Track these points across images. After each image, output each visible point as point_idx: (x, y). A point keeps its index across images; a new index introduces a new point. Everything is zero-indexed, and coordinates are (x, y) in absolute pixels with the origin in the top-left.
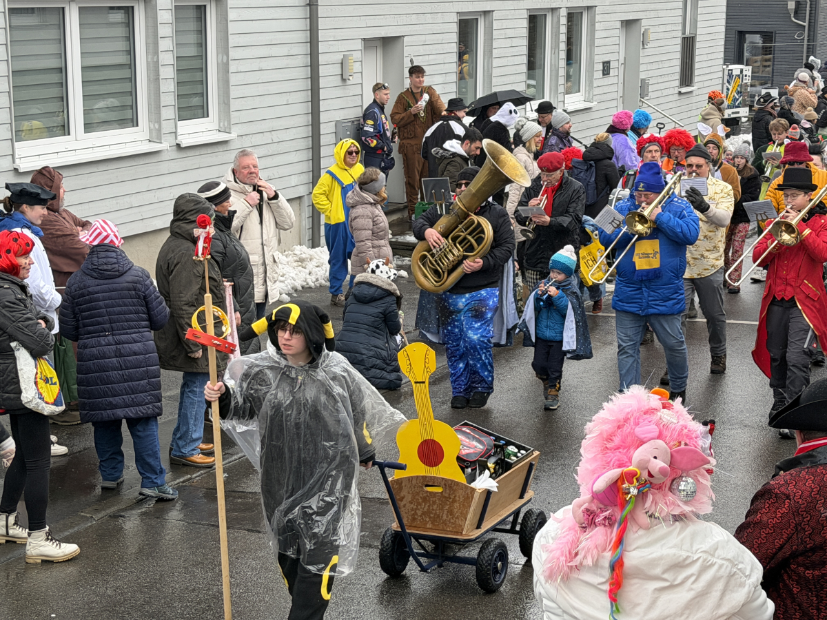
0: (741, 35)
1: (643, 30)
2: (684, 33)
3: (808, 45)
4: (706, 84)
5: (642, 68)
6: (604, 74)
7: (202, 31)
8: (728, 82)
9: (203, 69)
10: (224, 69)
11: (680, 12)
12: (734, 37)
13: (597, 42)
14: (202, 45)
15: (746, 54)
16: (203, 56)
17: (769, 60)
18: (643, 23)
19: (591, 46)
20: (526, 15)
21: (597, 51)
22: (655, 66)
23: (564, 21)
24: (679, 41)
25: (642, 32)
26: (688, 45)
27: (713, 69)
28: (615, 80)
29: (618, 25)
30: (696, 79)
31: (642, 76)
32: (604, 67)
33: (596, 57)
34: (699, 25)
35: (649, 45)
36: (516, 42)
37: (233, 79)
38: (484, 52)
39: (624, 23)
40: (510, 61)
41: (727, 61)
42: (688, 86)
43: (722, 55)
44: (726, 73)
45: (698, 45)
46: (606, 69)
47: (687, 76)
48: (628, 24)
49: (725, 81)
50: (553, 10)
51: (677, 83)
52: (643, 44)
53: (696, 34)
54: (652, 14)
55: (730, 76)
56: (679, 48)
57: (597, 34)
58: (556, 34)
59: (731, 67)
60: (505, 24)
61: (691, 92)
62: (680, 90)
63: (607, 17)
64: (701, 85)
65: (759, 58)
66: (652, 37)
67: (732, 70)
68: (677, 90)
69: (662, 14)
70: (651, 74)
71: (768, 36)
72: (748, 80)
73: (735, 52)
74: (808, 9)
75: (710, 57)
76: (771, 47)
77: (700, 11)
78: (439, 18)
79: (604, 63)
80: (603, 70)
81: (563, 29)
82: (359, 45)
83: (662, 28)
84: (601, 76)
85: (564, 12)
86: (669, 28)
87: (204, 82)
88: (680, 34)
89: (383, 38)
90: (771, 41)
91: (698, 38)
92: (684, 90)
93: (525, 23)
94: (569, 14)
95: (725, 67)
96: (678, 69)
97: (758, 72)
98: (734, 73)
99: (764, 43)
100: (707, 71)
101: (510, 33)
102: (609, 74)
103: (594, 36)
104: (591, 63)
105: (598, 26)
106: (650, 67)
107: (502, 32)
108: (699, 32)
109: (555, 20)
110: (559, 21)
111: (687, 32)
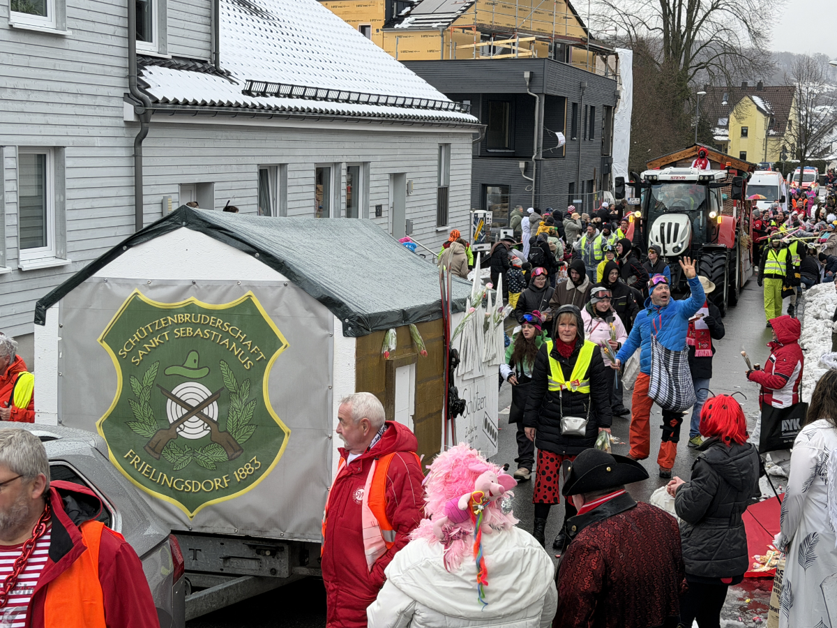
0: (484, 186)
1: (407, 181)
2: (439, 185)
3: (535, 197)
5: (407, 211)
6: (377, 216)
7: (42, 176)
8: (475, 223)
9: (43, 207)
10: (61, 207)
11: (436, 168)
12: (479, 189)
13: (371, 190)
14: (42, 186)
15: (489, 203)
16: (42, 195)
17: (506, 207)
18: (408, 176)
19: (366, 193)
20: (313, 168)
21: (371, 197)
22: (417, 210)
23: (344, 173)
24: (436, 191)
25: (407, 183)
26: (443, 193)
27: (463, 213)
28: (385, 220)
29: (387, 177)
30: (450, 221)
31: (408, 217)
32: (377, 210)
33: (371, 202)
34: (451, 178)
35: (412, 194)
36: (306, 189)
37: (69, 215)
38: (280, 196)
39: (393, 176)
40: (302, 204)
41: (473, 207)
42: (443, 226)
43: (469, 202)
44: (473, 216)
45: (450, 194)
46: (379, 211)
47: (442, 218)
48: (396, 177)
49: (472, 222)
50: (337, 164)
51: (435, 223)
52: (408, 193)
53: (448, 186)
54: (414, 169)
55: (476, 218)
56: (435, 196)
57: (372, 184)
58: (338, 183)
59: (476, 212)
60: (298, 174)
61: (446, 231)
62: (437, 229)
63: (379, 171)
64: (453, 225)
65: (499, 205)
66: (414, 187)
67: (477, 214)
68: (434, 229)
69: (422, 169)
70: (414, 216)
71: (505, 189)
72: (489, 222)
73: (480, 200)
74: (534, 168)
75: (460, 203)
76: (507, 197)
77: (451, 167)
78: (243, 168)
79: (377, 207)
80: (376, 213)
81: (344, 180)
82: (176, 189)
83: (422, 180)
84: (375, 217)
85: (344, 166)
86: (428, 180)
87: (43, 217)
88: (436, 185)
89: (197, 183)
90: (507, 193)
91: (451, 189)
92: (440, 229)
93: (313, 174)
94: (348, 168)
95: (472, 212)
96: (435, 213)
97: (498, 216)
98: (479, 216)
99: (502, 193)
100: (458, 214)
101: (301, 182)
102: (381, 215)
103: (369, 185)
104: (366, 206)
105: (372, 177)
106: (413, 210)
107: (295, 180)
108: (451, 184)
109: (337, 172)
110: (340, 173)
111: (442, 184)
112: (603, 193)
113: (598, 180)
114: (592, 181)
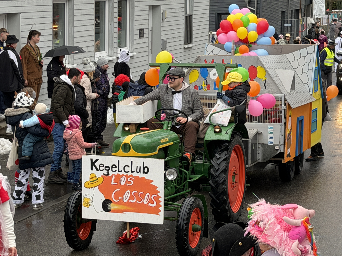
0: (219, 15)
1: (162, 11)
2: (186, 14)
4: (199, 43)
5: (162, 33)
6: (140, 37)
8: (212, 42)
11: (183, 1)
12: (215, 17)
13: (136, 18)
18: (162, 7)
19: (132, 20)
20: (93, 1)
21: (136, 23)
22: (170, 32)
23: (116, 5)
24: (183, 18)
25: (162, 13)
26: (189, 20)
27: (203, 35)
28: (146, 40)
29: (148, 8)
30: (193, 40)
31: (163, 38)
32: (140, 32)
33: (135, 27)
34: (195, 9)
35: (166, 20)
36: (87, 17)
38: (69, 23)
39: (151, 7)
40: (84, 28)
41: (211, 29)
42: (189, 44)
43: (208, 26)
44: (211, 36)
45: (194, 20)
46: (141, 33)
47: (188, 38)
48: (154, 8)
49: (210, 41)
51: (183, 42)
52: (163, 20)
54: (167, 3)
55: (213, 38)
56: (183, 22)
57: (136, 13)
58: (111, 13)
59: (213, 33)
60: (81, 7)
61: (191, 47)
62: (184, 46)
64: (196, 43)
66: (167, 15)
67: (213, 35)
69: (173, 2)
70: (167, 37)
73: (216, 25)
74: (256, 1)
75: (201, 27)
77: (195, 1)
78: (41, 2)
79: (140, 30)
80: (140, 34)
81: (116, 10)
83: (173, 10)
84: (139, 38)
85: (115, 1)
86: (177, 10)
88: (183, 14)
89: (7, 14)
91: (194, 17)
92: (187, 46)
93: (93, 6)
95: (210, 33)
96: (183, 34)
100: (200, 35)
101: (84, 12)
102: (143, 36)
103: (134, 14)
104: (132, 30)
105: (136, 9)
106: (166, 33)
107: (80, 11)
108: (194, 13)
109: (111, 4)
110: (113, 6)
111: (188, 13)
112: (307, 19)
113: (303, 10)
114: (298, 10)
